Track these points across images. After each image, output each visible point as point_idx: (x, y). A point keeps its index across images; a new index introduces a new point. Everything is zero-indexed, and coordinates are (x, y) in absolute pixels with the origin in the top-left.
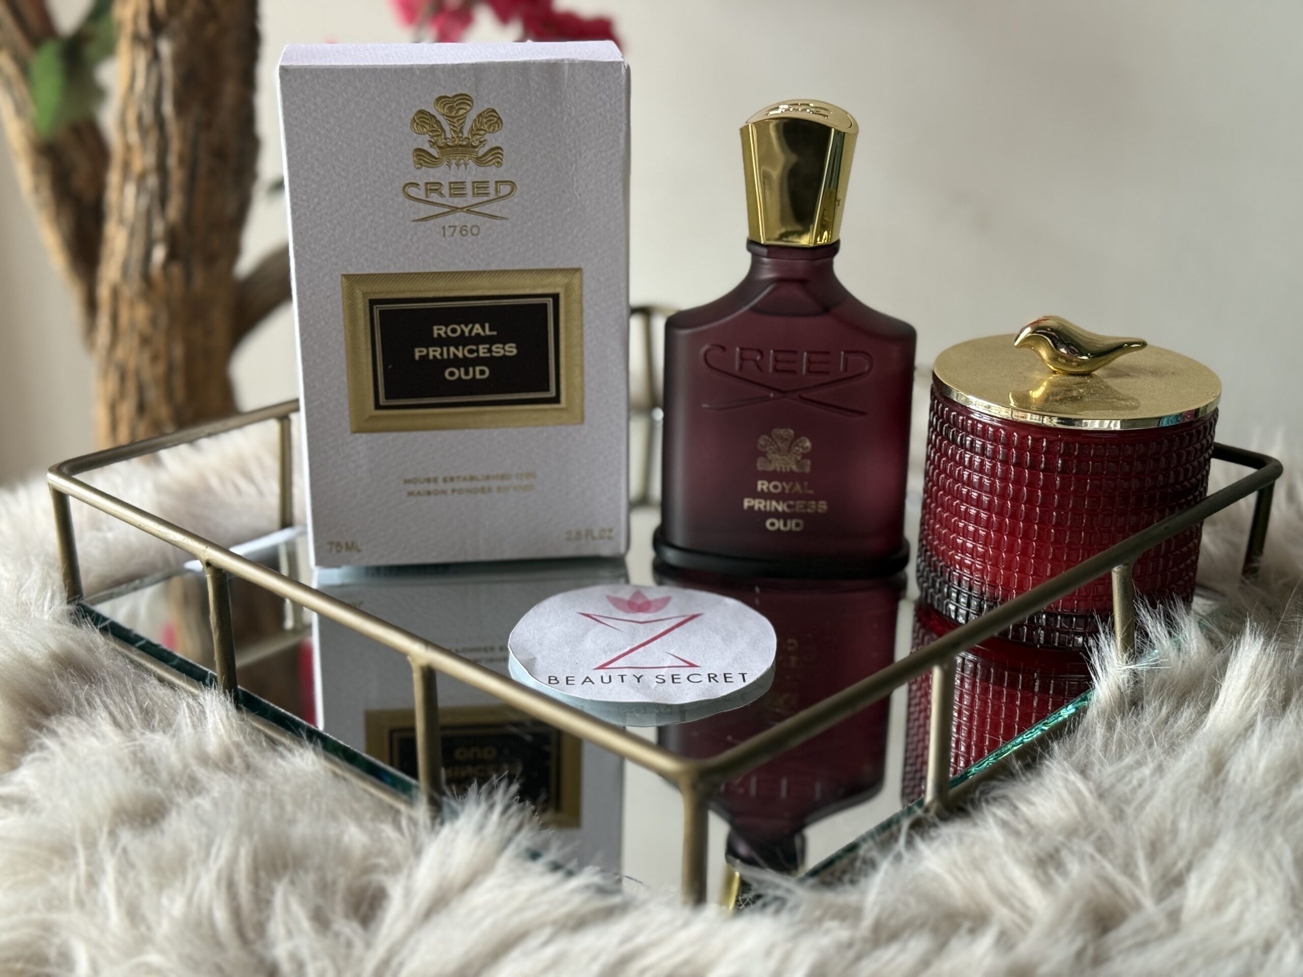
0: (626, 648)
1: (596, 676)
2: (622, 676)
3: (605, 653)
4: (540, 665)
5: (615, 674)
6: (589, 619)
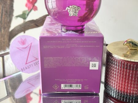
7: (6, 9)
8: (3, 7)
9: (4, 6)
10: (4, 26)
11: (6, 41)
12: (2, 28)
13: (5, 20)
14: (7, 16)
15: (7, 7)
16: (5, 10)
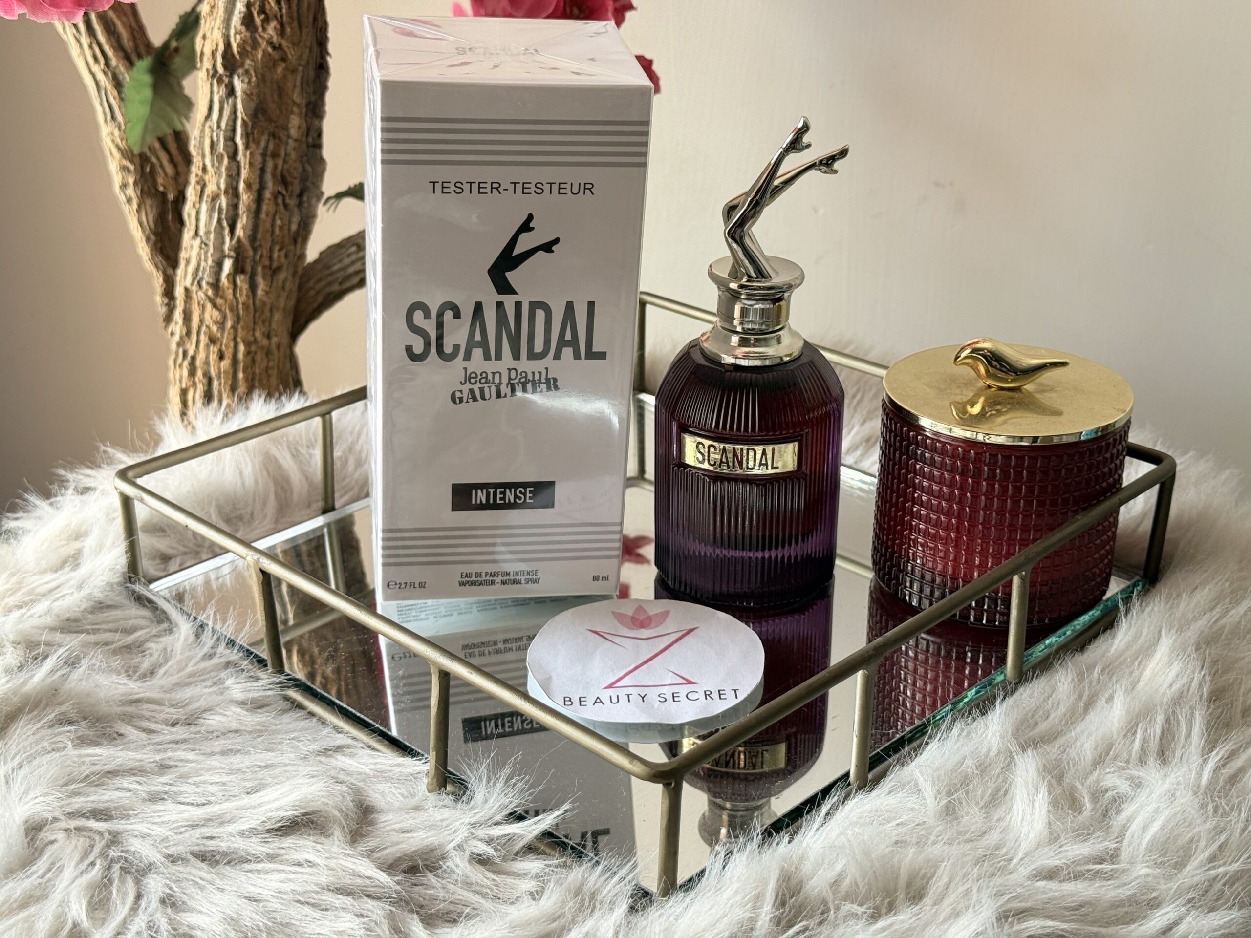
0: (630, 665)
1: (605, 696)
2: (628, 696)
3: (613, 671)
4: (556, 684)
5: (622, 693)
6: (597, 636)
7: (280, 162)
8: (264, 155)
9: (271, 147)
10: (271, 258)
11: (278, 347)
12: (260, 269)
13: (273, 225)
14: (286, 206)
15: (286, 155)
16: (275, 167)
